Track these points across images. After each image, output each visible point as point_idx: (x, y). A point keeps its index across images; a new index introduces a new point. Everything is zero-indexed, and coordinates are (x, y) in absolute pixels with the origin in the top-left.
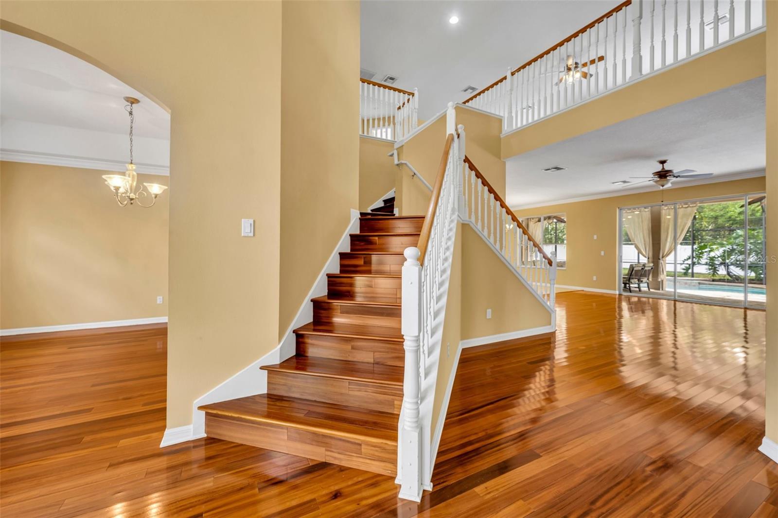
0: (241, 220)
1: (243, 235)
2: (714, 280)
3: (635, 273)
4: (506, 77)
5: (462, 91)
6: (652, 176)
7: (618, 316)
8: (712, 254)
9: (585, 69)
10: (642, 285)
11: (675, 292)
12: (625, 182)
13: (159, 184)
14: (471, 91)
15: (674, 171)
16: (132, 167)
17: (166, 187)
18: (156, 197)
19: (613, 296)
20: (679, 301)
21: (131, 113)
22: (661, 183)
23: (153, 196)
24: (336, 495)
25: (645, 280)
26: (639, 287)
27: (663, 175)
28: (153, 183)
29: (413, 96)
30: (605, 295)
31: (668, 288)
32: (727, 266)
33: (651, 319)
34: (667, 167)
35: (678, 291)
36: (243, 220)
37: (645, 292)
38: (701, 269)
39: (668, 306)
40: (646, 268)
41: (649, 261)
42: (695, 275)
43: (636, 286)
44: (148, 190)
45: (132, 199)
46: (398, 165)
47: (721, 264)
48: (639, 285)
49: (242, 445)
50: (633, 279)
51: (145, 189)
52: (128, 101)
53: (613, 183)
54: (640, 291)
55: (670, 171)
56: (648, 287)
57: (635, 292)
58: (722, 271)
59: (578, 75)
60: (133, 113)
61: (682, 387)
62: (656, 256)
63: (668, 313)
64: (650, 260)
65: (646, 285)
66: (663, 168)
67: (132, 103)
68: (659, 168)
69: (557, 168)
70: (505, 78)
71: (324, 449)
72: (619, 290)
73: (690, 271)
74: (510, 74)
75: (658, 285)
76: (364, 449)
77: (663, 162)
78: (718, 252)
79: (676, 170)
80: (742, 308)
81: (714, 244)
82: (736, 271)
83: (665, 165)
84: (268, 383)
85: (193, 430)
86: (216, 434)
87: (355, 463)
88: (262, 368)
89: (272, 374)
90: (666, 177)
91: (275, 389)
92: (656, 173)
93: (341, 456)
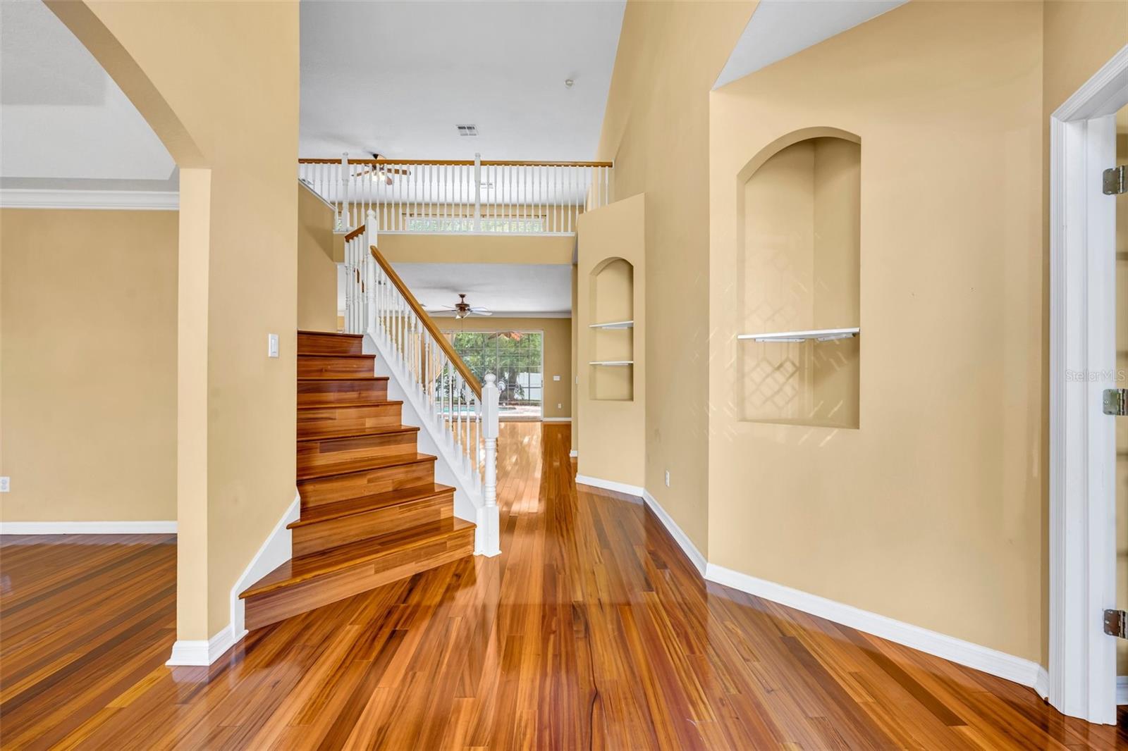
0: (268, 336)
1: (270, 355)
4: (342, 161)
6: (455, 307)
9: (390, 175)
22: (461, 314)
24: (457, 576)
27: (462, 307)
34: (466, 302)
36: (270, 335)
49: (314, 611)
55: (467, 305)
59: (383, 178)
66: (463, 302)
68: (459, 301)
70: (339, 162)
71: (414, 563)
74: (346, 161)
76: (449, 544)
77: (462, 296)
79: (471, 307)
83: (464, 298)
84: (294, 544)
85: (235, 630)
86: (268, 619)
87: (442, 560)
88: (288, 528)
89: (299, 531)
90: (465, 310)
91: (305, 548)
92: (457, 305)
93: (430, 561)
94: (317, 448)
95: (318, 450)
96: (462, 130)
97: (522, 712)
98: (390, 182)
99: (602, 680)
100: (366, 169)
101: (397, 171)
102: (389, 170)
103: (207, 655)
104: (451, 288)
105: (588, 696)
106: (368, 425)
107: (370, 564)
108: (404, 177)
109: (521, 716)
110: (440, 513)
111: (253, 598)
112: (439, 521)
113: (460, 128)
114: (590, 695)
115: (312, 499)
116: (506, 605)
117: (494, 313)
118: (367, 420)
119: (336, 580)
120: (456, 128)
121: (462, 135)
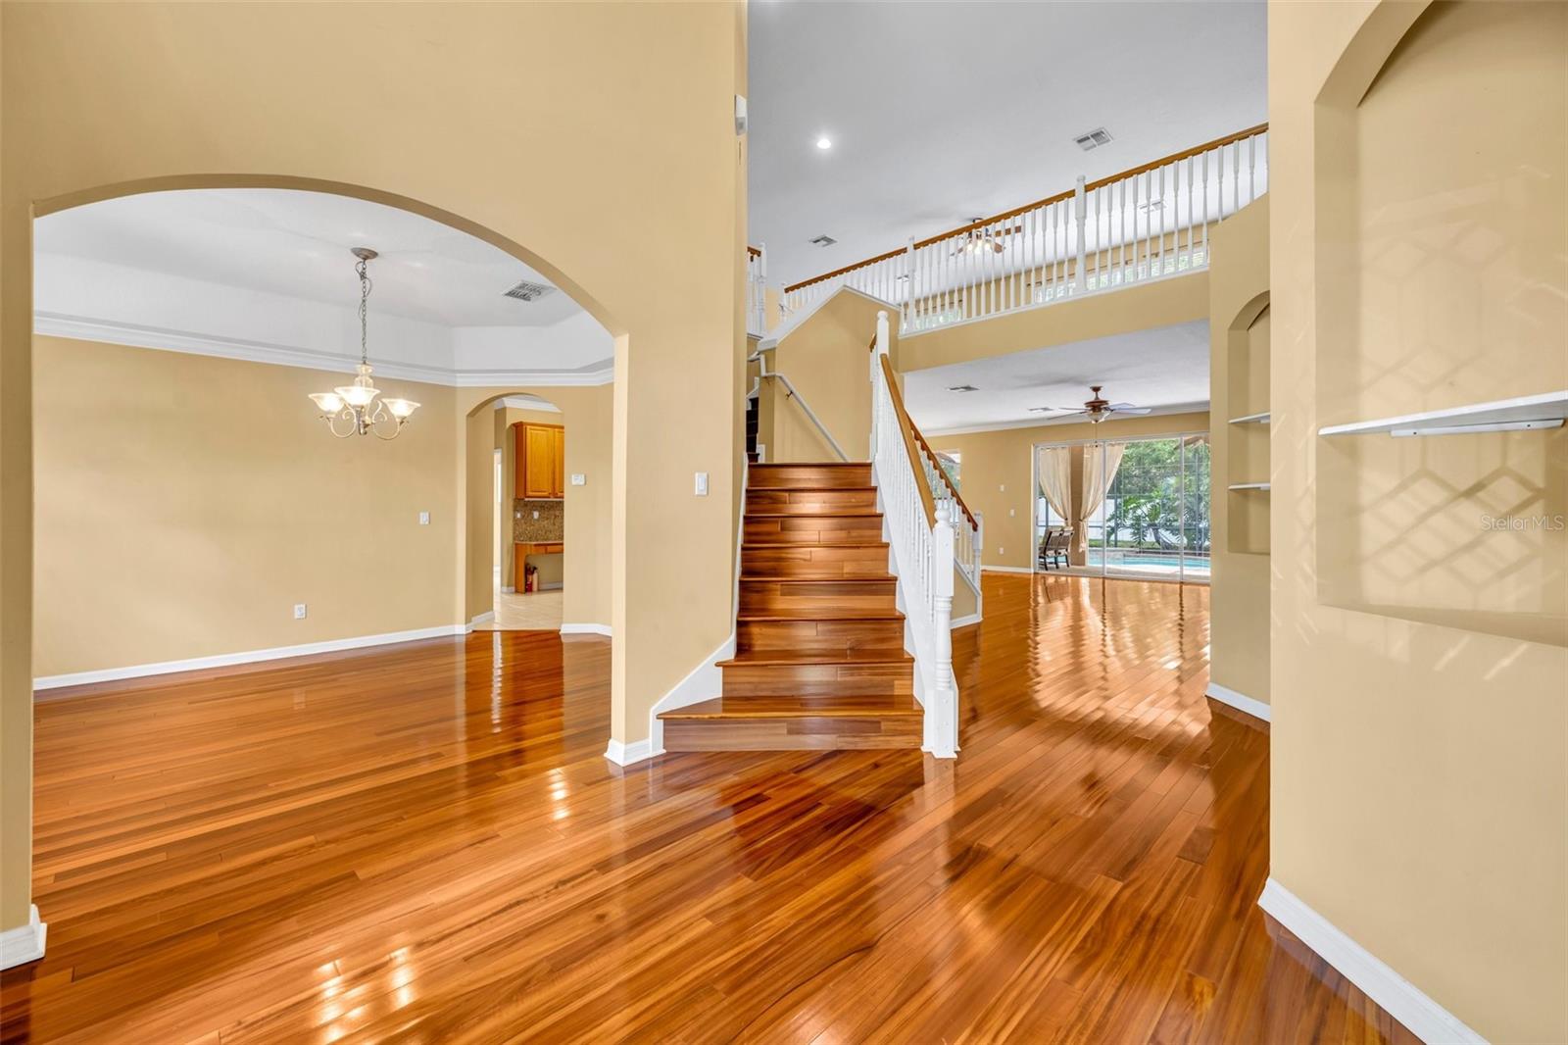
1: (696, 493)
2: (1141, 550)
3: (1051, 542)
4: (906, 249)
5: (810, 241)
6: (1084, 407)
7: (1033, 604)
8: (1139, 512)
9: (998, 240)
10: (1060, 559)
11: (1103, 568)
12: (1045, 409)
13: (407, 399)
14: (825, 243)
15: (1110, 404)
16: (366, 370)
17: (419, 405)
18: (402, 423)
19: (1026, 576)
20: (1108, 578)
21: (363, 276)
22: (1094, 417)
23: (398, 420)
24: (876, 766)
25: (1063, 552)
26: (1056, 563)
27: (1096, 406)
28: (395, 397)
29: (759, 255)
30: (1015, 575)
31: (1092, 562)
32: (1155, 527)
33: (1070, 607)
34: (1102, 396)
35: (1107, 566)
36: (697, 474)
37: (1064, 570)
38: (1125, 535)
39: (1091, 586)
40: (1065, 534)
41: (1067, 524)
42: (1119, 544)
43: (1053, 560)
44: (389, 411)
45: (366, 426)
46: (766, 377)
47: (1150, 526)
48: (1056, 558)
50: (1049, 550)
51: (385, 407)
52: (358, 256)
53: (1031, 410)
54: (1057, 567)
55: (1105, 402)
56: (1067, 562)
57: (1051, 569)
58: (1150, 538)
59: (988, 247)
60: (368, 274)
61: (1109, 705)
62: (1077, 515)
63: (1092, 597)
64: (1070, 521)
65: (1064, 559)
66: (1097, 398)
67: (365, 258)
68: (1091, 397)
69: (968, 388)
70: (904, 250)
72: (1035, 569)
73: (1113, 537)
74: (912, 247)
75: (1080, 560)
76: (884, 725)
77: (1096, 389)
78: (1145, 509)
79: (1112, 403)
80: (1176, 583)
81: (1143, 497)
82: (1167, 536)
83: (1099, 393)
84: (724, 683)
85: (652, 745)
86: (681, 746)
87: (873, 743)
88: (718, 665)
89: (731, 671)
90: (1100, 410)
91: (735, 690)
92: (1088, 404)
93: (857, 739)
94: (776, 590)
95: (779, 593)
96: (1083, 144)
97: (777, 917)
98: (998, 249)
99: (896, 939)
100: (961, 243)
101: (1008, 232)
102: (998, 234)
103: (622, 755)
104: (1076, 381)
105: (859, 942)
106: (846, 570)
107: (784, 721)
108: (1018, 236)
109: (772, 920)
110: (893, 686)
111: (672, 722)
112: (892, 696)
113: (1080, 141)
114: (862, 944)
115: (759, 642)
116: (890, 815)
117: (1153, 408)
118: (845, 564)
119: (747, 728)
120: (1075, 142)
121: (1086, 149)
